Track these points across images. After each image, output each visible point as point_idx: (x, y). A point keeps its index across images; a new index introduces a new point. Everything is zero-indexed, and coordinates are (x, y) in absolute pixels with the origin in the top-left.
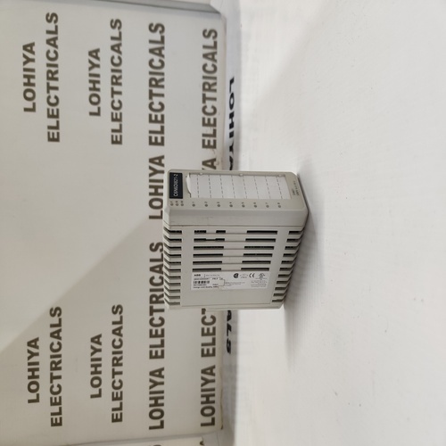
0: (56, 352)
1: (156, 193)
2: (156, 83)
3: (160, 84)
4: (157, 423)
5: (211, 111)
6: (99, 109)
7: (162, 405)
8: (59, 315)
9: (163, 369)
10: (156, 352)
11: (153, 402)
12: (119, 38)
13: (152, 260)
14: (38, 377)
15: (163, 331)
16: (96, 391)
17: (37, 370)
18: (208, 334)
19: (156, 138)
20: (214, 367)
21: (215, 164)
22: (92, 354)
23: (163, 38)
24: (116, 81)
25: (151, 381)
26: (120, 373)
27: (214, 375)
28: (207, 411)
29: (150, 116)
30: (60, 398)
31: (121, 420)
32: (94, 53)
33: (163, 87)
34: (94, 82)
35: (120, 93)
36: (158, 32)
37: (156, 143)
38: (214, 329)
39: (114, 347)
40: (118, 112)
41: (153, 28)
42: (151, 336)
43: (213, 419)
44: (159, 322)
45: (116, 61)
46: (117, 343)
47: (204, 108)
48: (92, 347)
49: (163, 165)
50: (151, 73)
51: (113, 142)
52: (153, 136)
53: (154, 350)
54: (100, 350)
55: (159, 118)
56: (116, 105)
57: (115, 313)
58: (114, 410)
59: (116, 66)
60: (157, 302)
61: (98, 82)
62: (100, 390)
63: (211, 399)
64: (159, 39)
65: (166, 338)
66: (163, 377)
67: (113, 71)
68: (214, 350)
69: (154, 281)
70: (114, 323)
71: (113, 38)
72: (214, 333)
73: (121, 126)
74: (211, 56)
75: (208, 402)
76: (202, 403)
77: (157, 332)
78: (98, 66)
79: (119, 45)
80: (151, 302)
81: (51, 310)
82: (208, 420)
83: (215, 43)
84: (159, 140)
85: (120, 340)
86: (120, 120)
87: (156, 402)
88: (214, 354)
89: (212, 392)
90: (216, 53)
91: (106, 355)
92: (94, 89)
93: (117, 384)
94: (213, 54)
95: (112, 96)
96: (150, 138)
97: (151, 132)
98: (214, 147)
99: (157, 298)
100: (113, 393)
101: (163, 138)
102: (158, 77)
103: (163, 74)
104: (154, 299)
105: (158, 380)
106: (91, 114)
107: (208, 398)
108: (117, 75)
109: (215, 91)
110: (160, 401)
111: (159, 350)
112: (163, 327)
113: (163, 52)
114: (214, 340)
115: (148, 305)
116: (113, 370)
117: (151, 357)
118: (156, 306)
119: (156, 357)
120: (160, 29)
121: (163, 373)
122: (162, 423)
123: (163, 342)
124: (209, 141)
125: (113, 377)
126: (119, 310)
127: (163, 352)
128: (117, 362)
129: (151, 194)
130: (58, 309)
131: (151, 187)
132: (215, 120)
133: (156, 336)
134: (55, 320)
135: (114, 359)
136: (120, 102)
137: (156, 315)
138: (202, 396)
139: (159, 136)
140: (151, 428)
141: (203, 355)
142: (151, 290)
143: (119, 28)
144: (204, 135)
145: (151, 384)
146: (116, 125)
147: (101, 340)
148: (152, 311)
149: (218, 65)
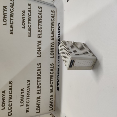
0: (10, 94)
1: (39, 50)
2: (40, 22)
3: (41, 22)
4: (38, 111)
5: (53, 30)
6: (25, 27)
7: (40, 106)
8: (12, 83)
9: (40, 97)
10: (39, 92)
11: (37, 106)
12: (31, 9)
13: (38, 68)
14: (5, 102)
15: (40, 86)
16: (22, 104)
17: (5, 100)
18: (52, 87)
19: (39, 36)
20: (53, 95)
21: (54, 44)
22: (21, 94)
23: (42, 10)
24: (29, 20)
25: (37, 100)
26: (29, 99)
27: (53, 97)
28: (51, 107)
29: (38, 30)
30: (12, 107)
31: (29, 112)
32: (24, 12)
33: (41, 23)
34: (24, 19)
35: (30, 23)
36: (40, 9)
37: (39, 37)
38: (53, 85)
39: (27, 91)
40: (30, 28)
41: (39, 8)
42: (37, 88)
43: (52, 108)
44: (40, 84)
45: (30, 14)
46: (28, 90)
47: (51, 30)
48: (21, 92)
49: (41, 43)
50: (38, 19)
51: (28, 36)
52: (39, 35)
53: (38, 92)
54: (23, 93)
55: (40, 31)
56: (29, 26)
57: (28, 82)
58: (27, 109)
59: (30, 16)
60: (39, 79)
61: (25, 19)
62: (23, 104)
63: (52, 103)
64: (41, 11)
65: (41, 88)
66: (40, 99)
67: (29, 17)
68: (53, 90)
69: (38, 73)
70: (27, 85)
71: (29, 8)
72: (53, 86)
73: (30, 32)
74: (53, 17)
75: (51, 104)
76: (50, 104)
77: (39, 87)
78: (25, 15)
79: (30, 10)
80: (37, 79)
81: (9, 82)
82: (51, 109)
83: (54, 14)
84: (40, 37)
85: (29, 90)
86: (30, 30)
87: (38, 105)
88: (53, 92)
89: (52, 102)
90: (54, 16)
91: (25, 94)
92: (23, 21)
93: (28, 102)
94: (54, 17)
95: (28, 24)
96: (38, 36)
97: (38, 34)
98: (53, 39)
99: (39, 78)
100: (27, 104)
101: (41, 36)
102: (40, 20)
103: (41, 20)
104: (38, 78)
105: (39, 99)
106: (22, 28)
107: (51, 103)
108: (30, 18)
109: (54, 26)
110: (39, 105)
111: (39, 91)
112: (40, 85)
113: (42, 14)
114: (53, 88)
115: (37, 80)
116: (27, 98)
117: (37, 94)
118: (39, 80)
119: (39, 93)
120: (41, 8)
121: (40, 98)
122: (40, 111)
123: (40, 89)
124: (52, 38)
125: (27, 100)
126: (29, 81)
127: (40, 92)
128: (28, 96)
129: (38, 50)
130: (11, 82)
131: (38, 49)
132: (54, 33)
133: (39, 88)
134: (11, 85)
135: (27, 95)
136: (30, 25)
137: (39, 82)
138: (50, 103)
139: (40, 36)
140: (37, 113)
141: (50, 92)
142: (37, 76)
143: (31, 6)
144: (51, 36)
145: (37, 101)
146: (29, 32)
147: (24, 90)
148: (38, 81)
149: (55, 19)
